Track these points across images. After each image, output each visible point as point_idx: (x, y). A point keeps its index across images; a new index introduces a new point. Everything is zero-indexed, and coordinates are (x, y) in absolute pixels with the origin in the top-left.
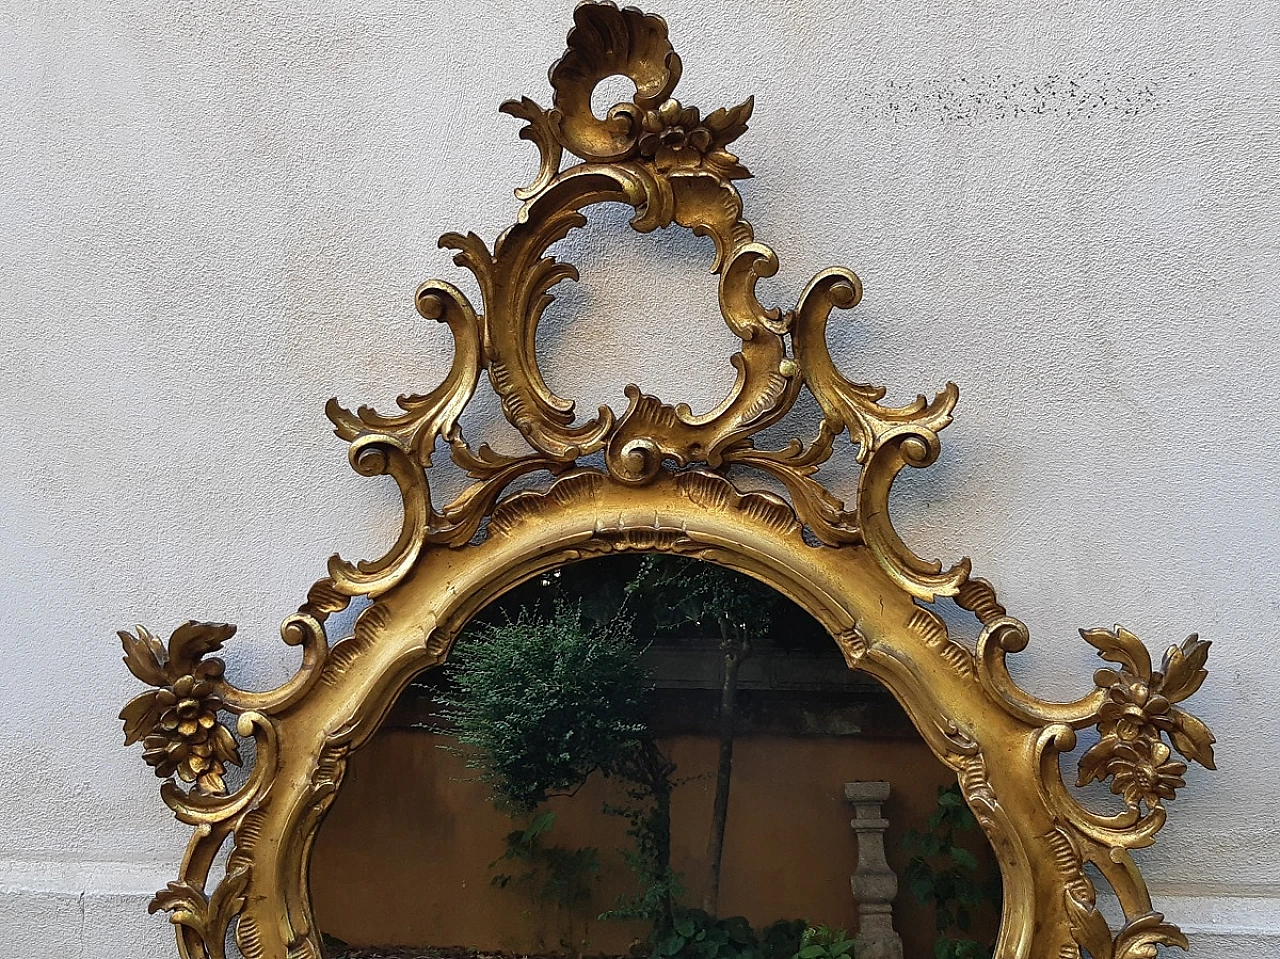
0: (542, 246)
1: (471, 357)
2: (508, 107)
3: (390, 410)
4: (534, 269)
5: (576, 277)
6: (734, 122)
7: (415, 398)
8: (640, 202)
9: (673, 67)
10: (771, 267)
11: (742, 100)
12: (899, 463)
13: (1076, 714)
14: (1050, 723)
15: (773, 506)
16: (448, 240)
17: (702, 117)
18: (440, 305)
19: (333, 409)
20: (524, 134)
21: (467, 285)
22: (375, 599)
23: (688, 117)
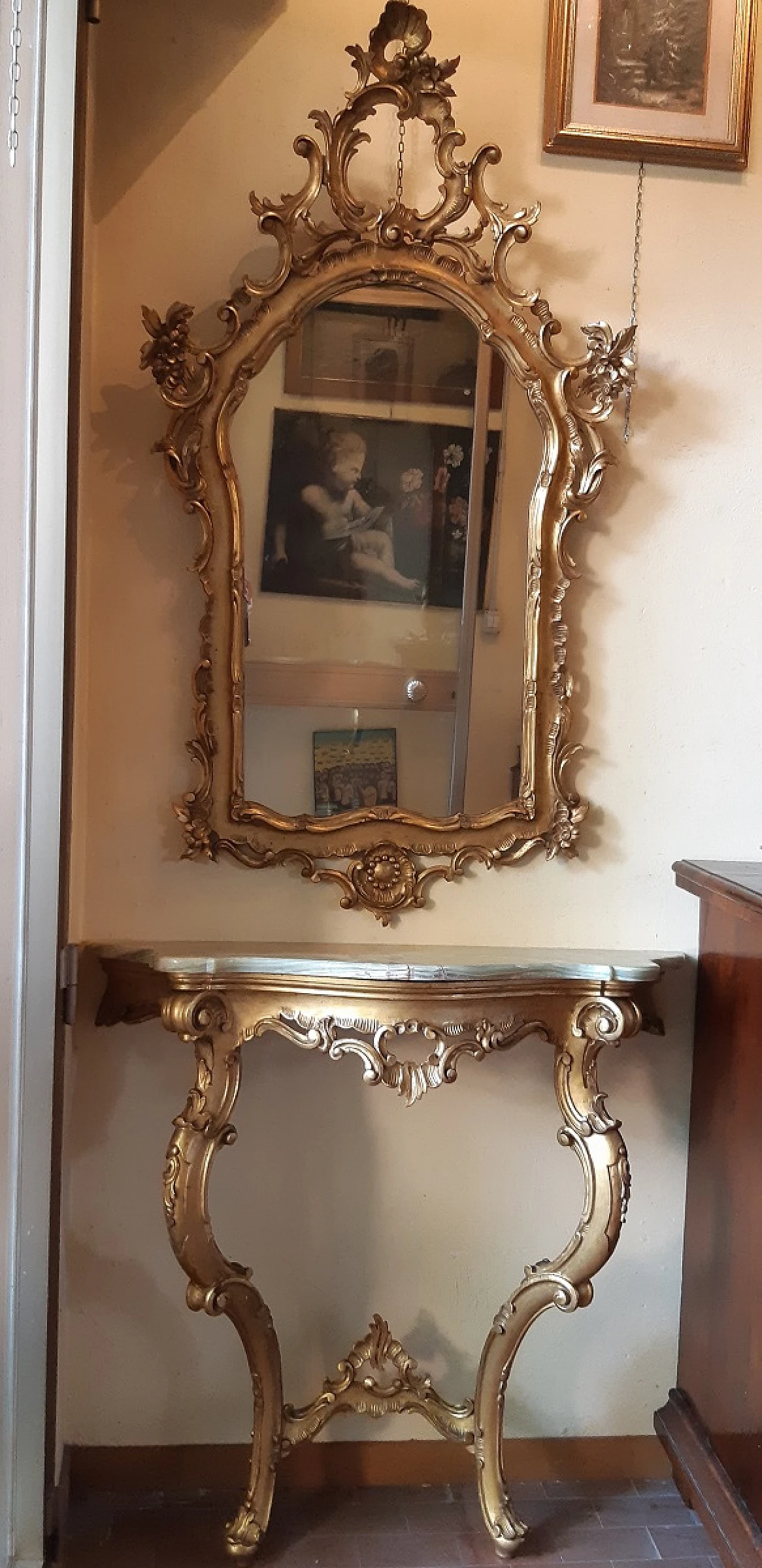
0: (355, 122)
1: (317, 177)
2: (349, 49)
3: (277, 202)
4: (351, 134)
5: (369, 141)
6: (451, 67)
7: (289, 196)
8: (405, 104)
9: (427, 37)
10: (462, 140)
11: (455, 57)
12: (512, 241)
13: (579, 362)
14: (569, 366)
15: (453, 262)
16: (313, 115)
17: (437, 64)
18: (306, 148)
19: (253, 198)
20: (353, 64)
21: (320, 139)
22: (264, 300)
23: (430, 63)
